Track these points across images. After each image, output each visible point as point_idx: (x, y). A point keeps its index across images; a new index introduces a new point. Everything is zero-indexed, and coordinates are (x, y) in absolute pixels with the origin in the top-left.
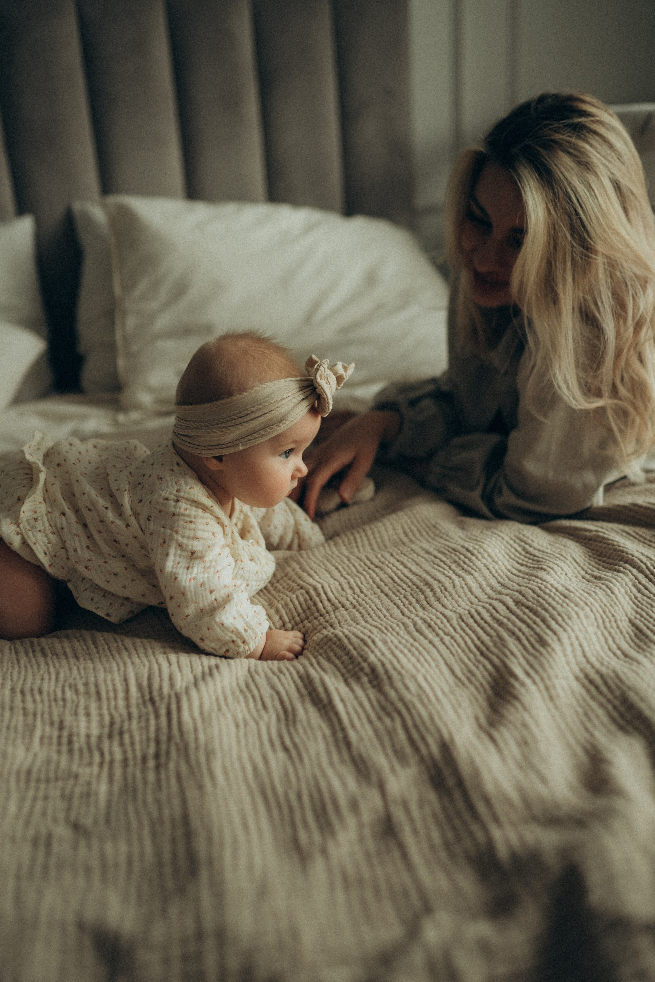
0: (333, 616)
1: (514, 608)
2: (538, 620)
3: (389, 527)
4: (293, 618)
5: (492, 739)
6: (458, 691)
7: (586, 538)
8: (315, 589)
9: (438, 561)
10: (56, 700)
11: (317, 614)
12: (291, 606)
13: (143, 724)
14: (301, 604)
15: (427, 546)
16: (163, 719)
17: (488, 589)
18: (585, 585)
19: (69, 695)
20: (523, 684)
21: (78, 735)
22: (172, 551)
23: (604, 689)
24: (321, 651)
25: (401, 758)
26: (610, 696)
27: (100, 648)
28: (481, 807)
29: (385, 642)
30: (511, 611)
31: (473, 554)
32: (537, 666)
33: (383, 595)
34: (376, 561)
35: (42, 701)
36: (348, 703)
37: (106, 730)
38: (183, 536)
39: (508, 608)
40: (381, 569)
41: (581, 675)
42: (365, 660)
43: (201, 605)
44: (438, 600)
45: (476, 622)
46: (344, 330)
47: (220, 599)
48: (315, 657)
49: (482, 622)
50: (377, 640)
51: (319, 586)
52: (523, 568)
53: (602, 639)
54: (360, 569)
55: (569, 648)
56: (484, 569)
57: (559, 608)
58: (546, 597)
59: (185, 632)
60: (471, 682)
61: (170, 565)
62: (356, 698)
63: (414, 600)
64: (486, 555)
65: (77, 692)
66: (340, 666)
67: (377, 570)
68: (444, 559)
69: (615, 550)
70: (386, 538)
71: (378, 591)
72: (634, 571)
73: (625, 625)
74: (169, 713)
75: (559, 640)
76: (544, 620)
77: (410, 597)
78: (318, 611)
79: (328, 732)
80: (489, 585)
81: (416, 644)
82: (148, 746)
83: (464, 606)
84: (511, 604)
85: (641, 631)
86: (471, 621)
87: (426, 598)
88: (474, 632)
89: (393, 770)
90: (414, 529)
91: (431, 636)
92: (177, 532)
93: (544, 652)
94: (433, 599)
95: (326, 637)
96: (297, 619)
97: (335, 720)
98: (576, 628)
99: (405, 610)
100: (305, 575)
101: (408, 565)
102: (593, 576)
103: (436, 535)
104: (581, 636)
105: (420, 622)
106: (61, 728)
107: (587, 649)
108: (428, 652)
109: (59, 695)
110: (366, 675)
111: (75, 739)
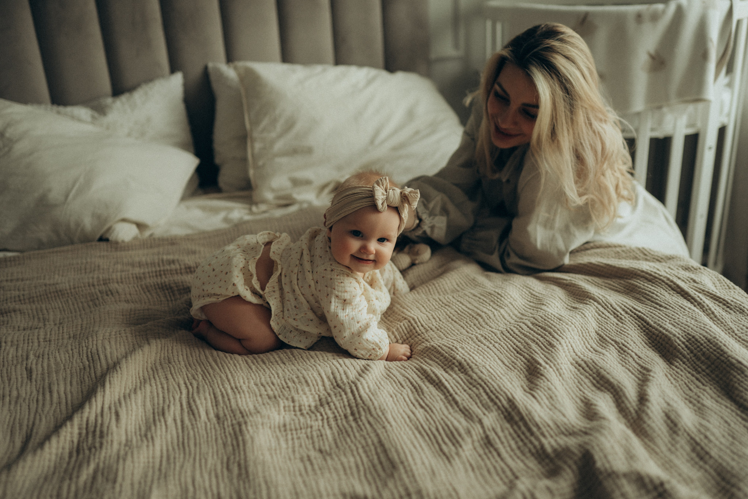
0: (426, 335)
1: (532, 327)
2: (547, 333)
3: (448, 282)
4: (402, 337)
5: (534, 396)
6: (509, 373)
7: (564, 284)
8: (414, 319)
9: (481, 301)
10: (283, 388)
11: (416, 334)
12: (401, 330)
13: (339, 398)
14: (406, 328)
15: (472, 291)
16: (350, 395)
17: (514, 317)
18: (569, 312)
19: (290, 384)
20: (545, 368)
21: (304, 406)
22: (333, 300)
23: (587, 369)
24: (425, 355)
25: (487, 408)
26: (591, 372)
27: (297, 357)
28: (535, 429)
29: (463, 348)
30: (530, 329)
31: (502, 296)
32: (550, 358)
33: (453, 322)
34: (445, 301)
35: (276, 389)
36: (450, 382)
37: (318, 403)
38: (338, 291)
39: (528, 327)
40: (449, 306)
41: (574, 362)
42: (454, 359)
43: (352, 330)
44: (487, 324)
45: (511, 335)
46: (395, 149)
47: (363, 327)
48: (422, 359)
49: (515, 335)
50: (458, 347)
51: (416, 318)
52: (531, 304)
53: (582, 343)
54: (437, 307)
55: (566, 348)
56: (509, 305)
57: (558, 326)
58: (550, 320)
59: (345, 347)
60: (515, 368)
61: (333, 307)
62: (454, 379)
63: (472, 324)
64: (509, 297)
65: (294, 382)
66: (440, 363)
67: (447, 307)
68: (485, 299)
69: (583, 291)
70: (447, 288)
71: (450, 320)
72: (596, 303)
73: (594, 334)
74: (352, 392)
75: (560, 344)
76: (550, 333)
77: (470, 322)
78: (417, 332)
79: (443, 397)
80: (514, 314)
81: (480, 349)
82: (346, 410)
83: (502, 327)
84: (530, 325)
85: (602, 337)
86: (508, 335)
87: (479, 323)
88: (511, 340)
89: (484, 414)
90: (462, 282)
91: (487, 343)
92: (334, 289)
93: (553, 350)
94: (483, 324)
95: (426, 347)
96: (405, 337)
97: (445, 390)
98: (568, 337)
99: (468, 330)
100: (405, 311)
101: (465, 303)
102: (572, 307)
103: (476, 285)
104: (571, 341)
105: (479, 336)
106: (293, 401)
107: (575, 348)
108: (488, 353)
109: (285, 385)
110: (457, 366)
111: (303, 408)
